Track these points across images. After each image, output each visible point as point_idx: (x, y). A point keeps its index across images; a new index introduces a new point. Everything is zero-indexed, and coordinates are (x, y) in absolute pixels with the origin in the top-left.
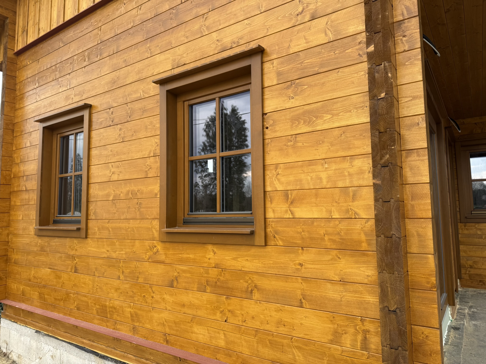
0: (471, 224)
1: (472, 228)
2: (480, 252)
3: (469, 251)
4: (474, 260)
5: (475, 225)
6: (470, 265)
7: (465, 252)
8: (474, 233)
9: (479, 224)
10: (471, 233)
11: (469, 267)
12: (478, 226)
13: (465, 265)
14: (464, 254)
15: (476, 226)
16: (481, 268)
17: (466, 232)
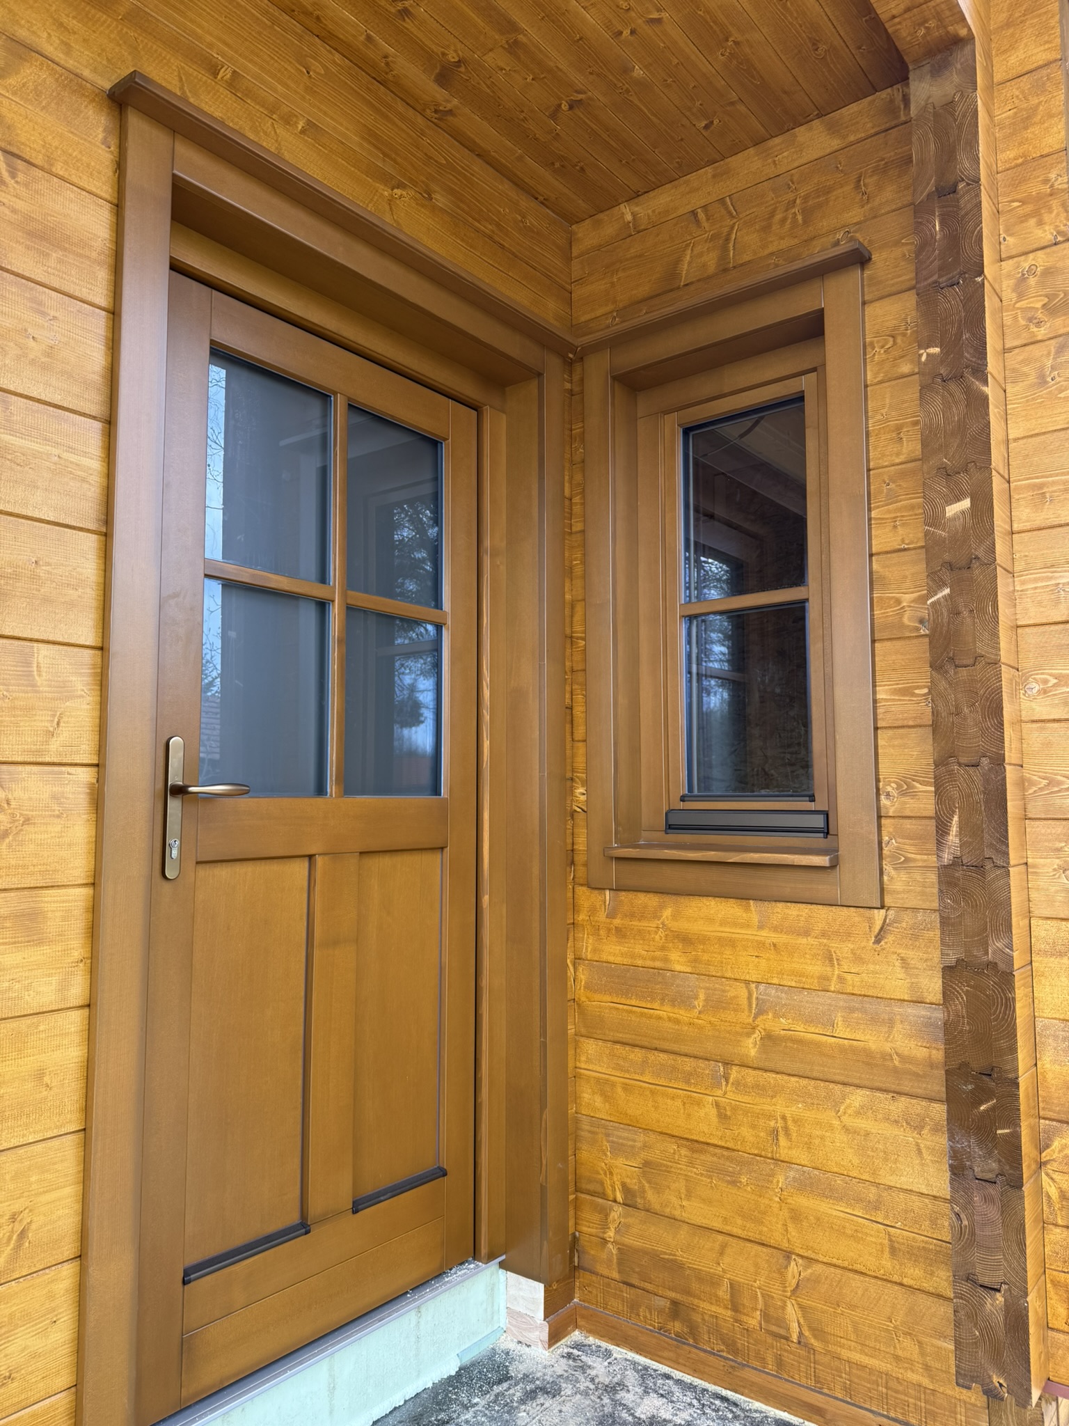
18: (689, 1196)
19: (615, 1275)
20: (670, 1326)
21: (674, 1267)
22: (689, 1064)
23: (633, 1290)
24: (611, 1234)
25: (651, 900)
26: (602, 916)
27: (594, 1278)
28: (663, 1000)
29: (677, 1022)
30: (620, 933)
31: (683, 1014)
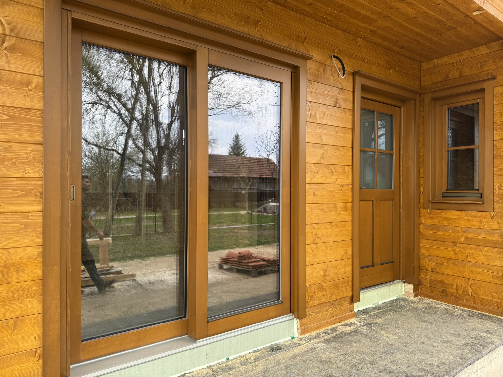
0: (437, 211)
1: (437, 216)
2: (445, 251)
3: (432, 249)
4: (436, 261)
5: (442, 212)
6: (432, 268)
7: (427, 249)
8: (439, 223)
9: (447, 211)
10: (436, 224)
11: (430, 270)
12: (445, 215)
13: (426, 267)
14: (425, 251)
15: (443, 214)
16: (444, 272)
17: (429, 222)
18: (447, 269)
19: (429, 285)
20: (442, 294)
21: (443, 283)
22: (447, 244)
23: (433, 288)
24: (428, 277)
25: (439, 211)
26: (427, 215)
27: (423, 286)
28: (441, 231)
29: (445, 235)
30: (431, 218)
31: (446, 234)
